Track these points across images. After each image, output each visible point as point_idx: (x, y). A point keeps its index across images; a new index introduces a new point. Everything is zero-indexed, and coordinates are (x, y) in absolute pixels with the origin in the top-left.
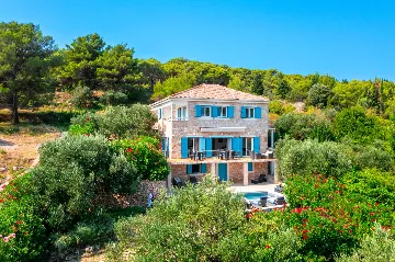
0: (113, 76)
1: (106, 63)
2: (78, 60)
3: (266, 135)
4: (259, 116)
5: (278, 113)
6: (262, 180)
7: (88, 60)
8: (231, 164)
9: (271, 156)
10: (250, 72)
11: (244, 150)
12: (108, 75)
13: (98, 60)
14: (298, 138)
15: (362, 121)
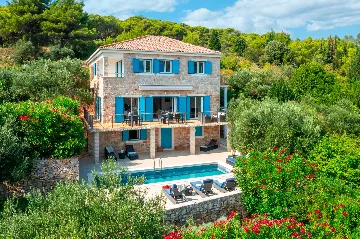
0: (59, 31)
1: (53, 16)
2: (22, 13)
3: (218, 93)
4: (209, 72)
5: (234, 69)
6: (212, 146)
7: (33, 13)
8: (176, 129)
9: (223, 119)
10: (208, 31)
11: (193, 110)
12: (54, 29)
13: (45, 14)
14: (255, 97)
15: (322, 77)
